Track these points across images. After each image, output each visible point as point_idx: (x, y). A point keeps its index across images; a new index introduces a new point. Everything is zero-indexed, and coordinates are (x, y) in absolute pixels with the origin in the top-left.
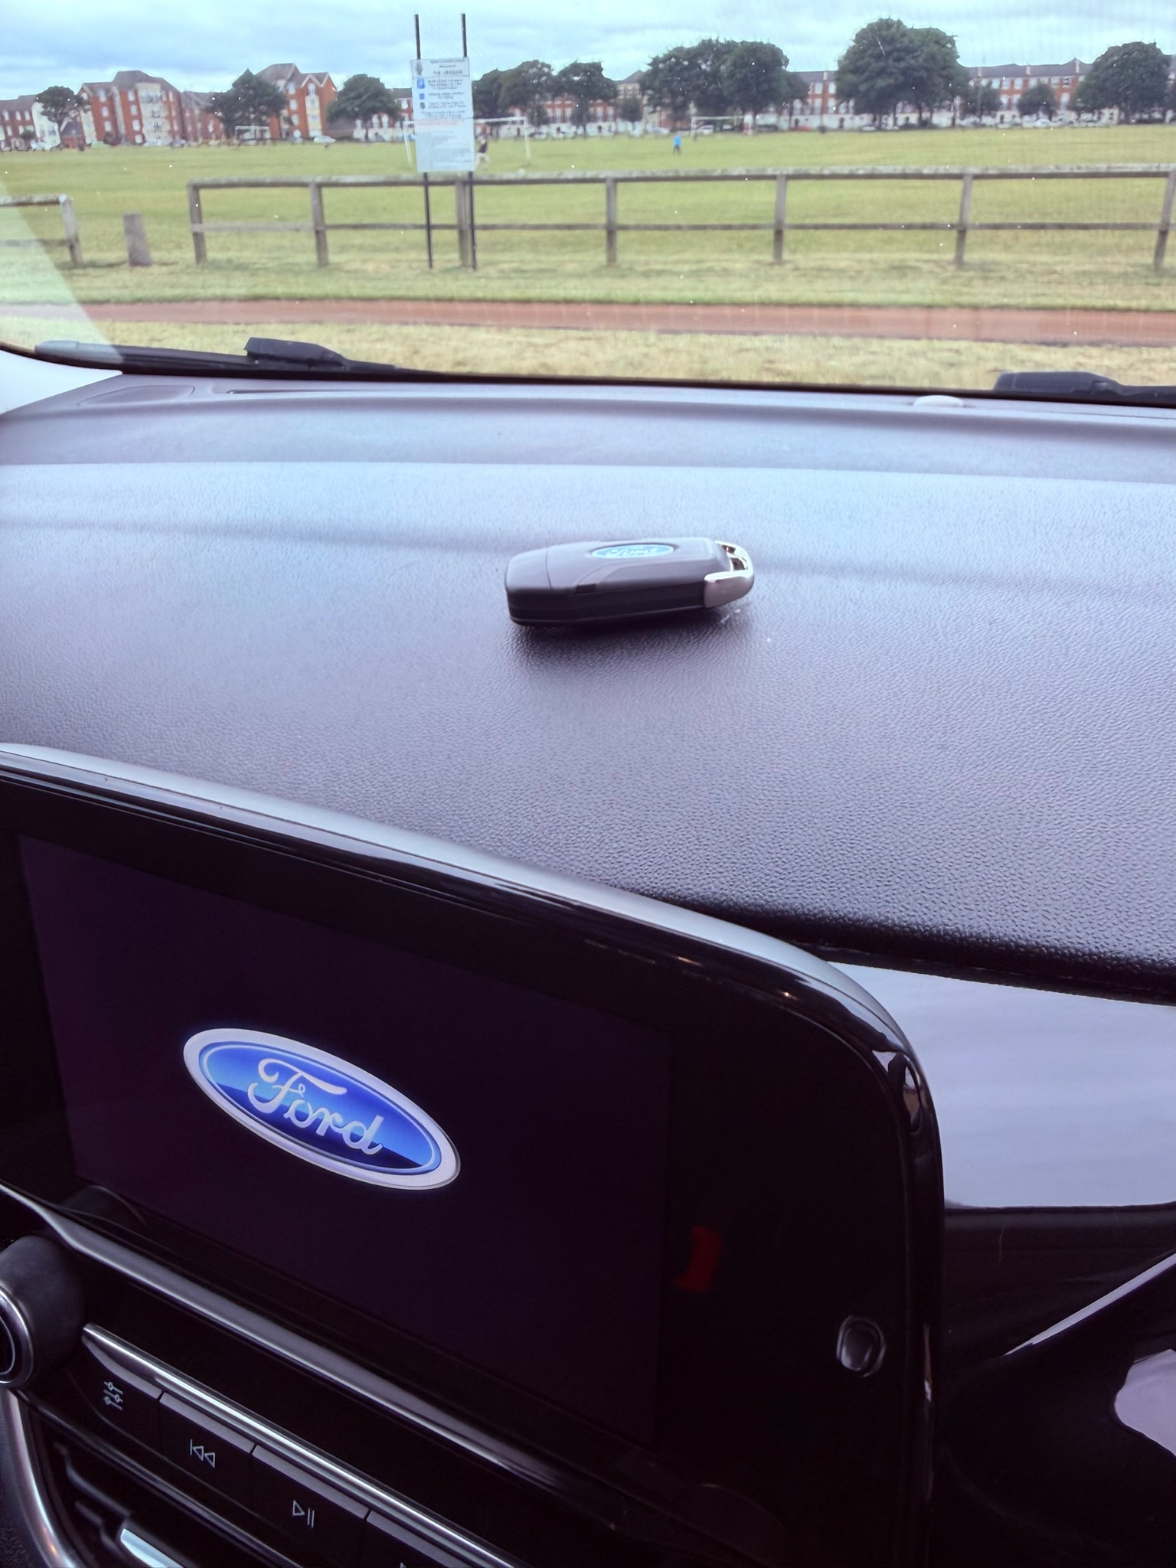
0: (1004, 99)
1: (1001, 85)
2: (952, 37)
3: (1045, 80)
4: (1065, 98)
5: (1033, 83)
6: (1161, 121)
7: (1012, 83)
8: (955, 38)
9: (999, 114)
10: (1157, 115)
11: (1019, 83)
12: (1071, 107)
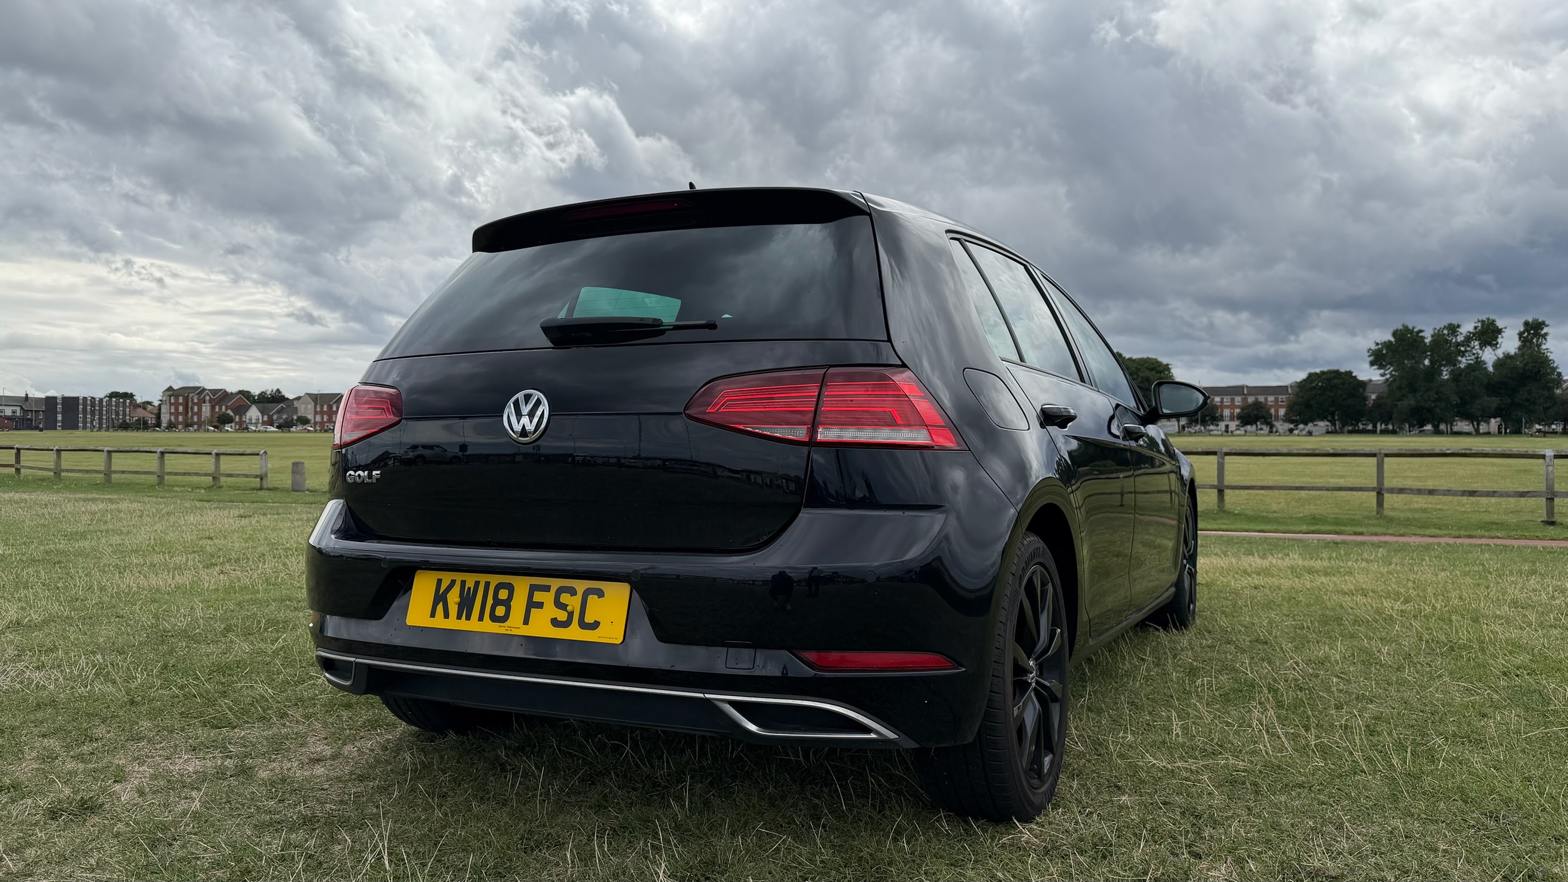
0: (1227, 412)
1: (1222, 401)
2: (1167, 365)
3: (1261, 399)
4: (1282, 412)
5: (1251, 399)
6: (1373, 432)
7: (1233, 400)
8: (1170, 366)
9: (1222, 425)
10: (1370, 427)
11: (1238, 400)
12: (1287, 419)
